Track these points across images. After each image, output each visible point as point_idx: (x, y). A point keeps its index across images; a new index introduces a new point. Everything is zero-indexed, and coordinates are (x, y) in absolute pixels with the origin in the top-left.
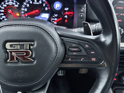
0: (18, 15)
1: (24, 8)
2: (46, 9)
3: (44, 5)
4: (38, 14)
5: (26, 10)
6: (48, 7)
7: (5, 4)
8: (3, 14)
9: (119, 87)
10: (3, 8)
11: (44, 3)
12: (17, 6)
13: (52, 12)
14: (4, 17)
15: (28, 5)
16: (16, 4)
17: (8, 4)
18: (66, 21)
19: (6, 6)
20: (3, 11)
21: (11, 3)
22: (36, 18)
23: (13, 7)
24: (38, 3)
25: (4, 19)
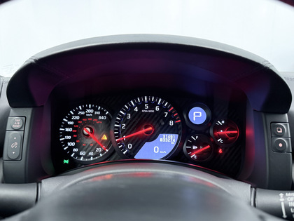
0: (105, 138)
1: (120, 123)
4: (152, 136)
7: (76, 113)
8: (69, 137)
10: (71, 123)
14: (72, 144)
18: (220, 151)
23: (95, 120)
25: (71, 148)
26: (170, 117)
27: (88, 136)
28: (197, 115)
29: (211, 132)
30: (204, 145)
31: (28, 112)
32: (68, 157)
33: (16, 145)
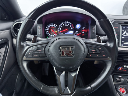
0: (56, 32)
1: (60, 28)
2: (72, 28)
3: (71, 26)
4: (67, 31)
5: (61, 29)
6: (73, 27)
7: (49, 26)
8: (48, 32)
9: (115, 74)
10: (48, 28)
11: (71, 25)
12: (56, 27)
13: (75, 30)
15: (62, 27)
16: (55, 26)
17: (51, 26)
18: (83, 35)
19: (49, 27)
20: (48, 30)
21: (52, 25)
22: (66, 33)
24: (67, 25)
25: (48, 34)
26: (71, 27)
27: (52, 31)
28: (78, 26)
29: (81, 30)
30: (79, 33)
31: (41, 25)
32: (48, 36)
33: (40, 32)
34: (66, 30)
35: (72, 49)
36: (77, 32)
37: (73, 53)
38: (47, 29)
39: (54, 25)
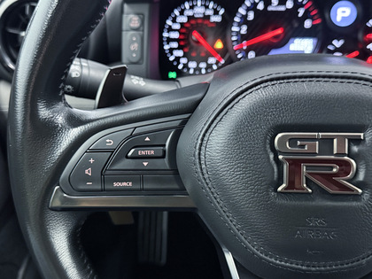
0: (219, 45)
1: (240, 25)
2: (308, 24)
3: (301, 12)
4: (283, 42)
5: (244, 30)
6: (312, 18)
7: (182, 13)
8: (175, 45)
10: (177, 26)
11: (301, 5)
12: (217, 19)
13: (325, 33)
14: (179, 53)
15: (251, 16)
16: (216, 13)
17: (190, 13)
19: (184, 19)
20: (175, 35)
21: (199, 11)
22: (273, 53)
23: (206, 22)
24: (282, 8)
25: (177, 59)
26: (306, 16)
27: (198, 42)
28: (343, 13)
29: (360, 36)
30: (350, 52)
32: (175, 69)
34: (276, 37)
35: (355, 149)
36: (338, 43)
37: (361, 177)
38: (170, 29)
39: (207, 7)
